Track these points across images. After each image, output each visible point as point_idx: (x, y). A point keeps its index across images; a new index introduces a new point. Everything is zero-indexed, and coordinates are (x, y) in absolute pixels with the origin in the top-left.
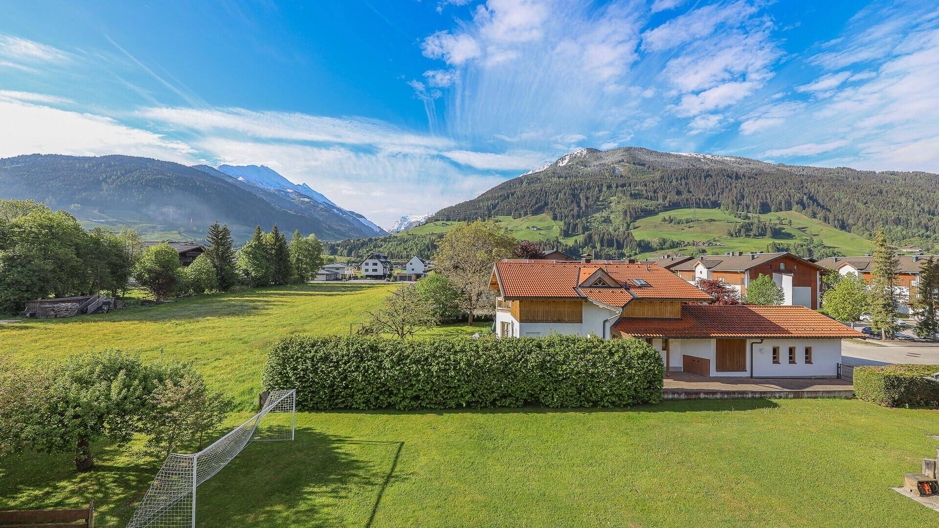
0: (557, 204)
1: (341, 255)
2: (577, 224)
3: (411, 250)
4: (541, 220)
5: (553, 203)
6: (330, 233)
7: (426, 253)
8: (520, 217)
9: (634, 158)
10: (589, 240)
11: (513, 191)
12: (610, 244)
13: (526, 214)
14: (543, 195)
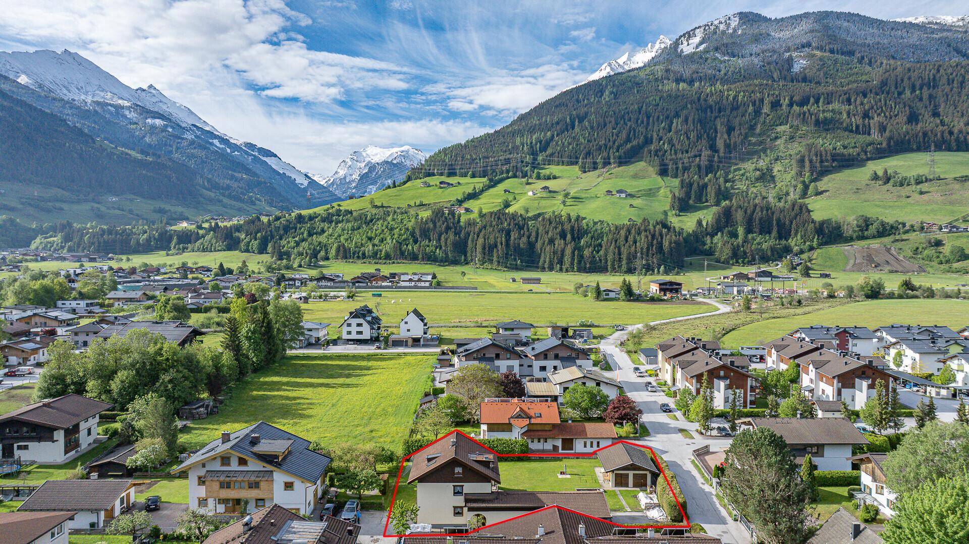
0: (670, 142)
1: (247, 251)
2: (705, 186)
3: (382, 241)
4: (635, 176)
5: (661, 139)
6: (213, 195)
7: (410, 247)
8: (595, 168)
9: (833, 38)
10: (725, 221)
11: (583, 110)
12: (765, 229)
13: (606, 163)
14: (642, 122)
